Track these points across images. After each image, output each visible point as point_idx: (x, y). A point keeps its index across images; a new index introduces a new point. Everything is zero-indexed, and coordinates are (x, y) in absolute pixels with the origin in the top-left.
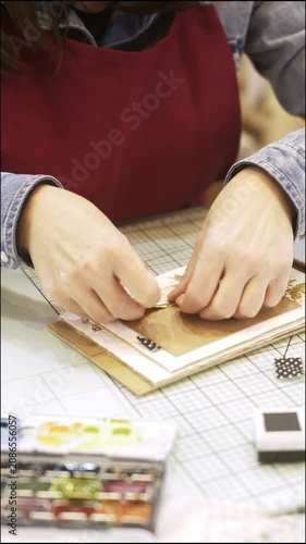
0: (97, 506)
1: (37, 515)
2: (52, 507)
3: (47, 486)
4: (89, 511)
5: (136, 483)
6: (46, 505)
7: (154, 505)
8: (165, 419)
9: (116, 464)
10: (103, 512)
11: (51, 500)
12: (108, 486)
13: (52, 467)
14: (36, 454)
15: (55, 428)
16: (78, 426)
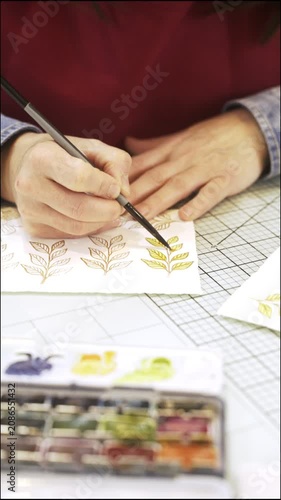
0: (156, 447)
1: (90, 460)
2: (104, 449)
3: (93, 425)
6: (96, 446)
8: (198, 345)
9: (167, 398)
10: (163, 454)
11: (102, 441)
13: (94, 402)
14: (74, 387)
15: (86, 357)
16: (110, 355)
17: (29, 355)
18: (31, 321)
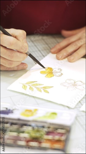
0: (43, 141)
2: (26, 140)
3: (23, 132)
4: (40, 143)
5: (59, 133)
7: (66, 141)
12: (48, 133)
15: (27, 110)
16: (36, 110)
17: (7, 108)
18: (10, 97)
